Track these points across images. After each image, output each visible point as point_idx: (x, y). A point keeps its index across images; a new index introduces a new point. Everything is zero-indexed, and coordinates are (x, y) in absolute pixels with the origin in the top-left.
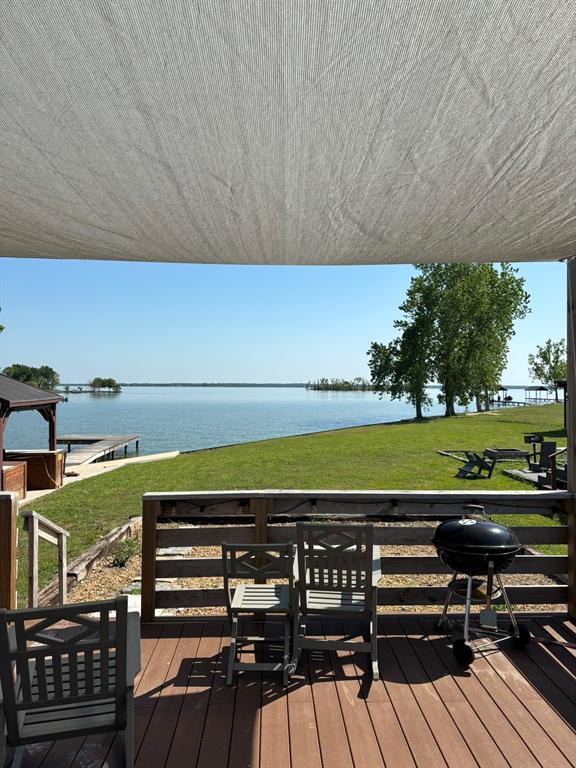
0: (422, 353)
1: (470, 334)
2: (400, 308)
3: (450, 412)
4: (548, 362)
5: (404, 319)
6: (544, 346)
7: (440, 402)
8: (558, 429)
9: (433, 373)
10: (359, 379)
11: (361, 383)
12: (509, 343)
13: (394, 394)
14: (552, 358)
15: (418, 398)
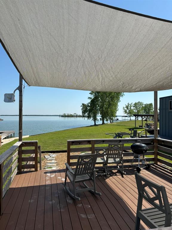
0: (96, 106)
1: (109, 101)
2: (90, 93)
3: (103, 123)
4: (128, 109)
5: (91, 97)
6: (127, 105)
7: (101, 120)
8: (133, 127)
9: (99, 112)
10: (75, 114)
11: (76, 115)
12: (118, 104)
13: (88, 118)
14: (129, 108)
15: (95, 119)
